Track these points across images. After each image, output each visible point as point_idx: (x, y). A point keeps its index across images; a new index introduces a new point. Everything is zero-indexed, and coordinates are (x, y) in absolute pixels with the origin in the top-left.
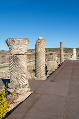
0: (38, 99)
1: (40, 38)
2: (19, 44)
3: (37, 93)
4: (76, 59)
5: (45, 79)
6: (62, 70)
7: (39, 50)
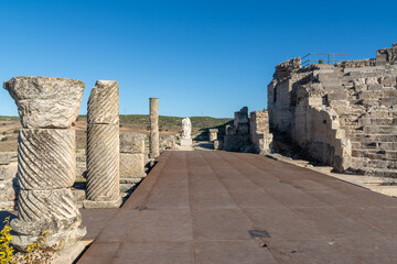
0: (115, 256)
1: (103, 82)
2: (54, 97)
3: (107, 243)
4: (191, 149)
5: (118, 205)
6: (159, 177)
7: (100, 118)
